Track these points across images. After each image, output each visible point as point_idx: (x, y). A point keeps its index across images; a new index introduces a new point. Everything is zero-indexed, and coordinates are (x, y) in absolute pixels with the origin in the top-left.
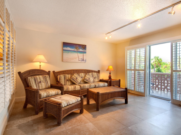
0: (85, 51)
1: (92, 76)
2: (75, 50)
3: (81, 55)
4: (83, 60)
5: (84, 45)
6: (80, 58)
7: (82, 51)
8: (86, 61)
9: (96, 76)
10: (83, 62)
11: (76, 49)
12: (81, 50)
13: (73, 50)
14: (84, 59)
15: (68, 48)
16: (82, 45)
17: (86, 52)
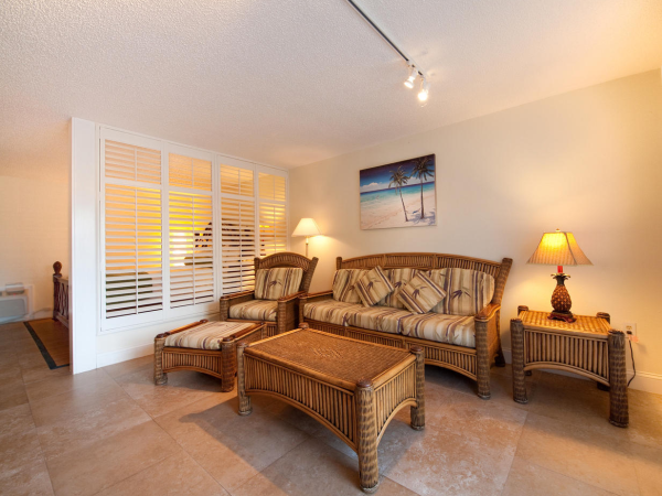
0: (429, 179)
1: (441, 284)
2: (393, 185)
3: (411, 201)
4: (423, 217)
5: (423, 158)
6: (410, 209)
7: (418, 181)
8: (433, 217)
9: (467, 284)
10: (421, 223)
11: (396, 180)
12: (413, 180)
13: (386, 186)
14: (427, 213)
15: (373, 184)
16: (417, 159)
17: (433, 183)
